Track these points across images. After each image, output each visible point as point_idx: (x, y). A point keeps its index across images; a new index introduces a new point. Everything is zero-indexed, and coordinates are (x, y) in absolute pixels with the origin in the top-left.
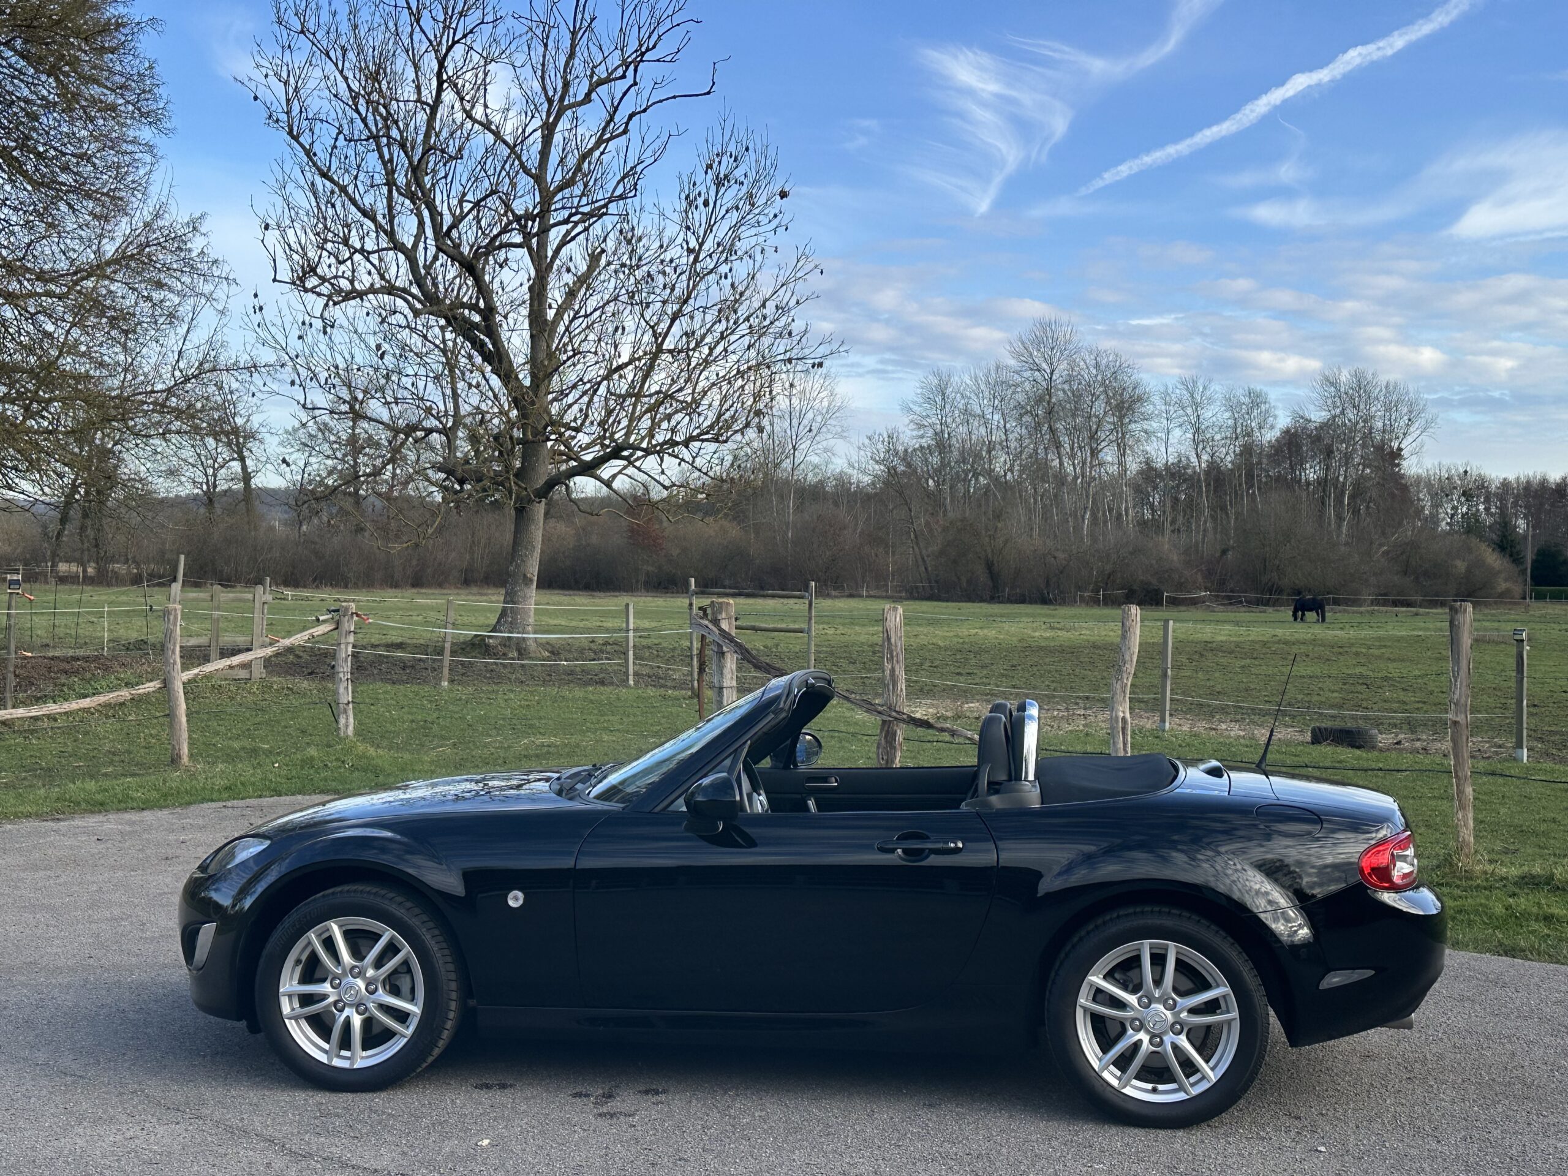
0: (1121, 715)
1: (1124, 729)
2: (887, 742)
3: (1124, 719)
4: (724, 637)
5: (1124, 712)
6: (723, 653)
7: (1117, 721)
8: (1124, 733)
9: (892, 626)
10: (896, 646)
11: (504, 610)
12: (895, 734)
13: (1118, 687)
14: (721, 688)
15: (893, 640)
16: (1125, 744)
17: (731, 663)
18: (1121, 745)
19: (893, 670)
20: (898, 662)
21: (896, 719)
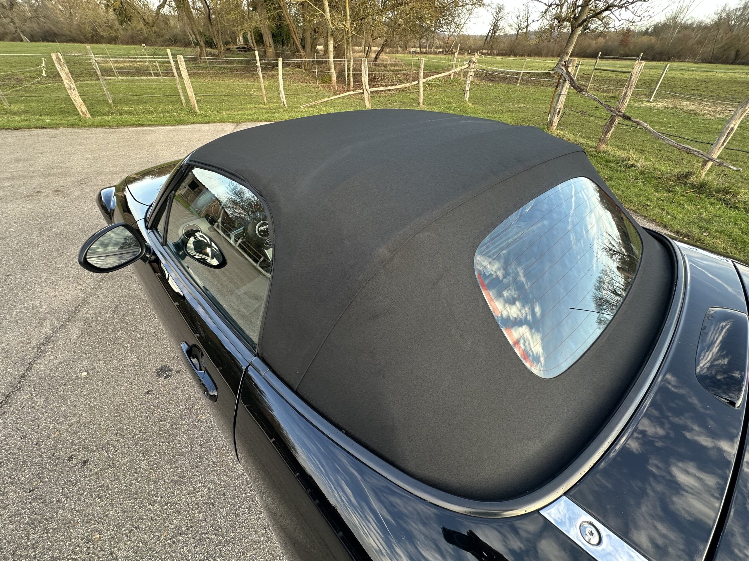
0: (732, 126)
1: (729, 133)
2: (610, 123)
3: (732, 129)
4: (567, 74)
5: (735, 125)
6: (565, 81)
7: (727, 129)
8: (728, 136)
9: (636, 71)
10: (633, 82)
11: (558, 63)
12: (615, 121)
13: (741, 111)
14: (560, 95)
15: (632, 79)
16: (725, 141)
17: (567, 85)
18: (722, 141)
19: (626, 92)
20: (630, 89)
21: (617, 114)
